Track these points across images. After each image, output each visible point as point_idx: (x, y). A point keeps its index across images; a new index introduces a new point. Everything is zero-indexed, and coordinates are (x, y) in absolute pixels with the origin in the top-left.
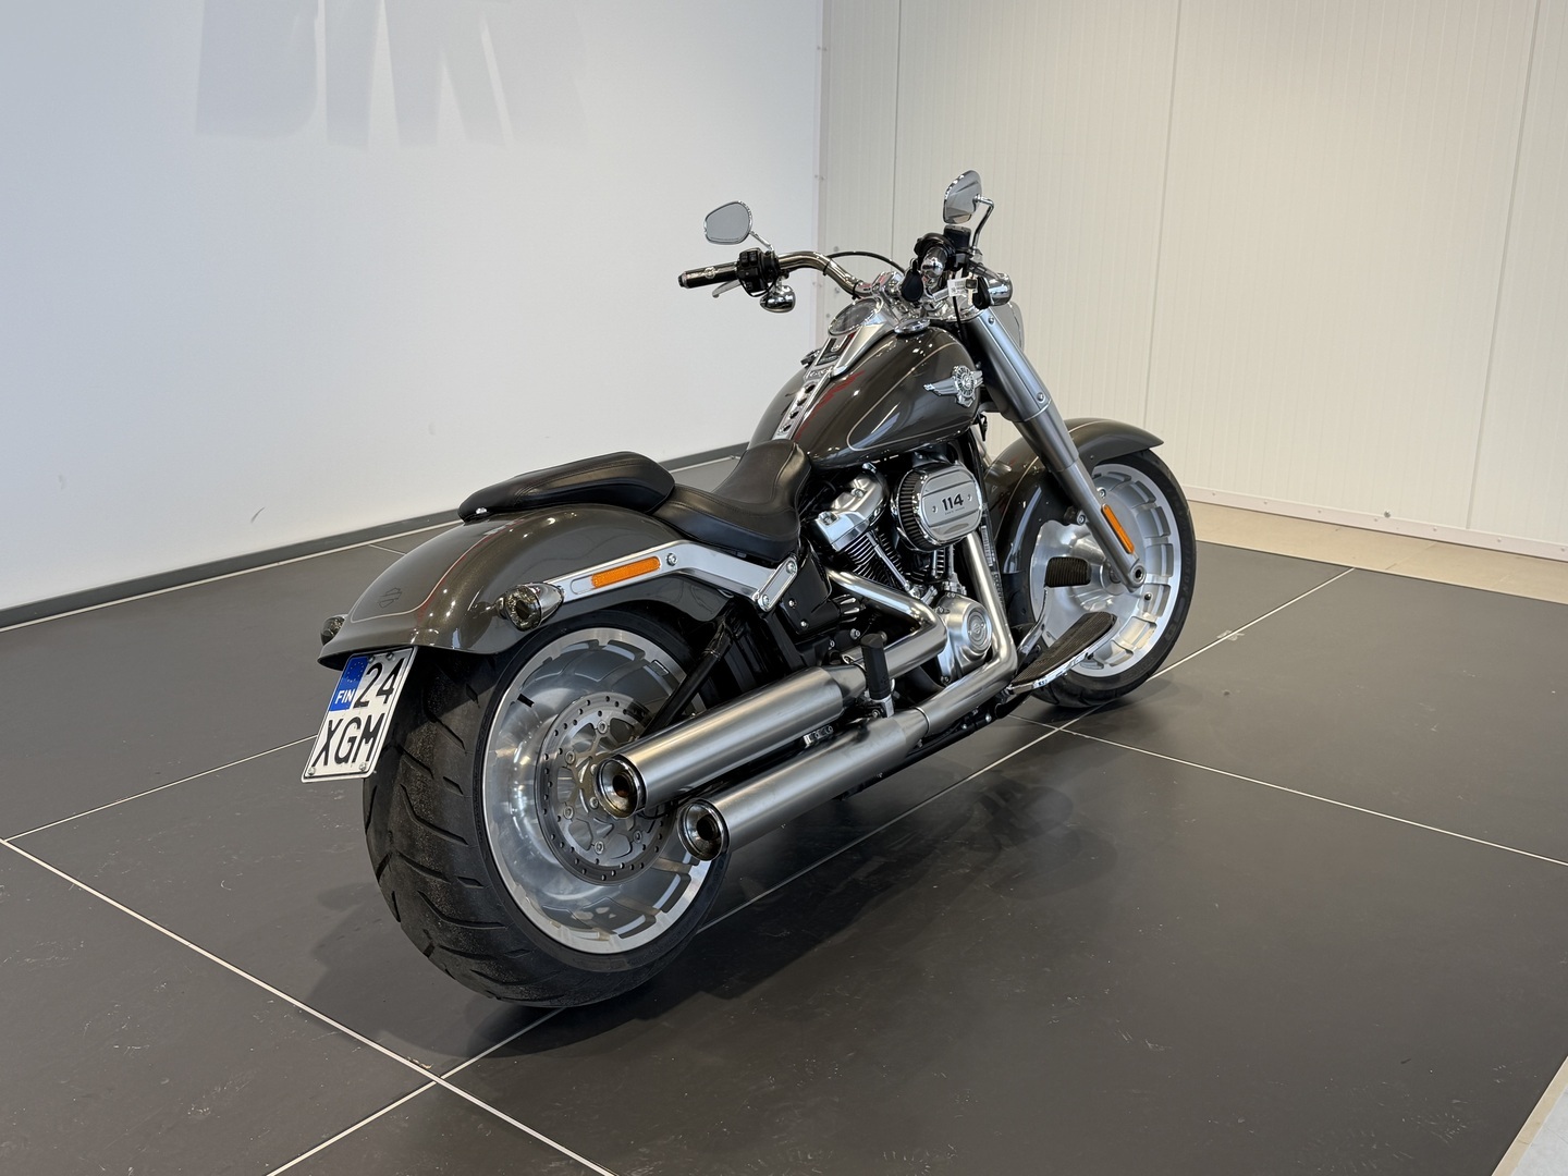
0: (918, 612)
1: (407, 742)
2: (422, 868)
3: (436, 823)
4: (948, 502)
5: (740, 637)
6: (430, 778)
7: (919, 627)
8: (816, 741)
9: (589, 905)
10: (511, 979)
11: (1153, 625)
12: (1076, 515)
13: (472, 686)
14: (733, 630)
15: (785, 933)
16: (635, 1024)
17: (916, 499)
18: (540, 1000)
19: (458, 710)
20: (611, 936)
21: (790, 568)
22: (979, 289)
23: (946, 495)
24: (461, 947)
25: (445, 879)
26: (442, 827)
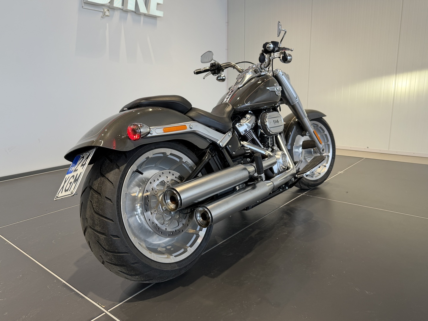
0: (267, 154)
1: (93, 185)
2: (97, 232)
3: (102, 214)
4: (275, 121)
5: (214, 156)
6: (100, 197)
7: (268, 157)
8: (240, 188)
9: (164, 245)
10: (133, 274)
11: (325, 166)
12: (306, 133)
13: (118, 164)
14: (212, 153)
15: (231, 254)
16: (180, 288)
17: (266, 120)
18: (145, 281)
19: (112, 172)
20: (171, 257)
21: (229, 135)
22: (284, 54)
23: (274, 119)
24: (113, 262)
25: (106, 236)
26: (104, 216)
